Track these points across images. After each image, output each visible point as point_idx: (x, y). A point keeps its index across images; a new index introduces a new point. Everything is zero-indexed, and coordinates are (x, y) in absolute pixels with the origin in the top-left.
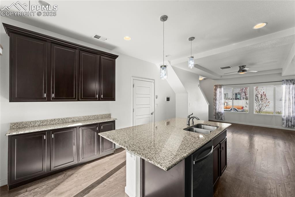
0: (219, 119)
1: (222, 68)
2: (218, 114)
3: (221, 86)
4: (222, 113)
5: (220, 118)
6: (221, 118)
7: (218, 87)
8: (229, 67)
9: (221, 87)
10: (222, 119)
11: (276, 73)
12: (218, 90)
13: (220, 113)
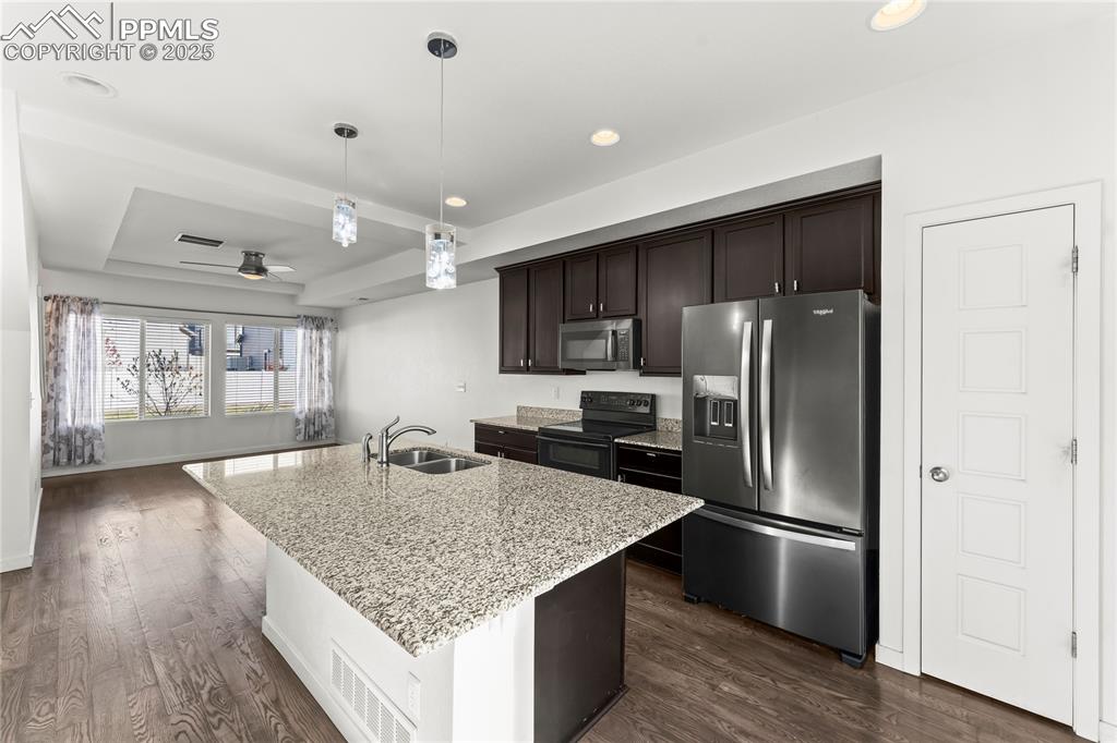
0: (79, 461)
1: (185, 238)
2: (68, 440)
3: (87, 306)
4: (94, 431)
5: (82, 456)
6: (87, 454)
7: (72, 307)
8: (217, 243)
9: (89, 307)
10: (92, 459)
11: (281, 291)
12: (72, 320)
13: (82, 432)
